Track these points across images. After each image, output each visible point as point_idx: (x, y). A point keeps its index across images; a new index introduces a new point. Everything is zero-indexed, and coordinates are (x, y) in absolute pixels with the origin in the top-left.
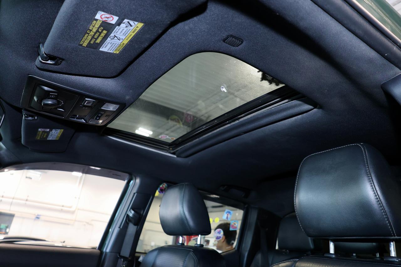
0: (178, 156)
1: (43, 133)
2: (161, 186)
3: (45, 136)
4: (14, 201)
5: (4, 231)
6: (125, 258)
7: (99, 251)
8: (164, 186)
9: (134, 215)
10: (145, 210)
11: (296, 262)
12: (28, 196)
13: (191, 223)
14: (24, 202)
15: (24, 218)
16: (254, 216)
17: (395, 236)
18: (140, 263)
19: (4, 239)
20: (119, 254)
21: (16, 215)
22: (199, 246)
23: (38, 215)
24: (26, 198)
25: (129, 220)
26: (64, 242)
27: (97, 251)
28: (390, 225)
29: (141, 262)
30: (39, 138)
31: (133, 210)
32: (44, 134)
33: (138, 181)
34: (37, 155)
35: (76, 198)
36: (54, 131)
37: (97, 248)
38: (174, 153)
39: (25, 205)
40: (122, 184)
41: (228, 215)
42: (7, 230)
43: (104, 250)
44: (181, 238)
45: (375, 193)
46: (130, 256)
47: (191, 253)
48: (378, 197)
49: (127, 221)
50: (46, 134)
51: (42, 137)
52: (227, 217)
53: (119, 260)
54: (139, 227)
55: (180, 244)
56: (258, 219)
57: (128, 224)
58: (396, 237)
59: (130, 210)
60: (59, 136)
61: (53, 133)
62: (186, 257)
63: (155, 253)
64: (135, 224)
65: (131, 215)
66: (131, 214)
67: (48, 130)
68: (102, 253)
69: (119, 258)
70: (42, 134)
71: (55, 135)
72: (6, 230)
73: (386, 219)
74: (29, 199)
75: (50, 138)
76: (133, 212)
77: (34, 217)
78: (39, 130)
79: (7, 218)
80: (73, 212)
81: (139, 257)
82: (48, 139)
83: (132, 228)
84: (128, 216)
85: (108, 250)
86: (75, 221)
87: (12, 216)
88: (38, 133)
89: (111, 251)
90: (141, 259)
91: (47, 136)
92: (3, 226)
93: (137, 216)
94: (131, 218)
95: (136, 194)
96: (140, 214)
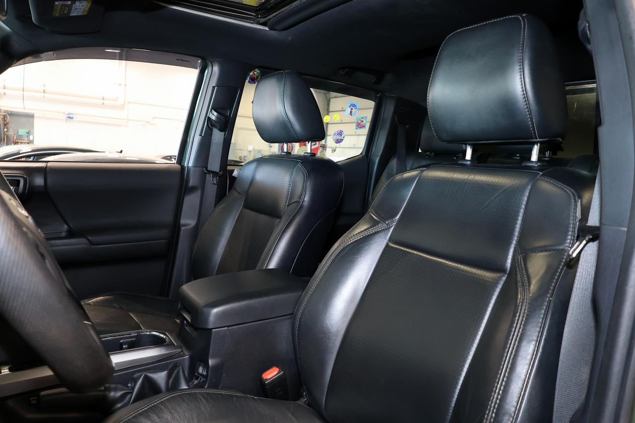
0: (271, 29)
1: (63, 7)
2: (251, 73)
3: (66, 12)
4: (26, 94)
5: (26, 140)
6: (214, 174)
7: (179, 166)
8: (256, 72)
9: (217, 117)
10: (232, 110)
11: (422, 171)
12: (44, 86)
13: (297, 127)
14: (42, 95)
15: (49, 119)
16: (389, 110)
17: (537, 138)
18: (235, 178)
20: (206, 168)
21: (35, 115)
22: (309, 155)
23: (69, 114)
24: (41, 89)
25: (212, 126)
26: (121, 152)
27: (177, 166)
28: (533, 127)
29: (236, 176)
30: (57, 15)
31: (215, 111)
32: (65, 9)
33: (216, 69)
34: (60, 39)
35: (120, 85)
36: (77, 3)
38: (264, 24)
39: (44, 100)
41: (352, 109)
42: (31, 138)
43: (186, 165)
44: (285, 145)
45: (522, 87)
46: (220, 171)
47: (299, 165)
48: (525, 92)
49: (210, 125)
50: (67, 9)
51: (62, 13)
52: (351, 112)
53: (207, 175)
54: (227, 133)
55: (285, 154)
56: (395, 113)
57: (212, 130)
58: (538, 140)
59: (211, 111)
60: (87, 9)
61: (77, 6)
62: (293, 169)
63: (253, 166)
64: (221, 130)
65: (213, 118)
66: (214, 116)
67: (69, 3)
68: (183, 168)
69: (206, 173)
70: (61, 9)
71: (81, 9)
72: (28, 137)
73: (529, 119)
74: (46, 89)
75: (74, 13)
76: (215, 114)
77: (65, 117)
78: (57, 3)
79: (24, 120)
80: (122, 107)
81: (233, 171)
82: (71, 15)
83: (218, 136)
84: (209, 119)
85: (190, 165)
86: (128, 120)
87: (32, 116)
88: (55, 8)
89: (195, 166)
90: (235, 174)
91: (70, 11)
92: (22, 132)
93: (223, 119)
94: (214, 122)
95: (216, 88)
96: (226, 117)
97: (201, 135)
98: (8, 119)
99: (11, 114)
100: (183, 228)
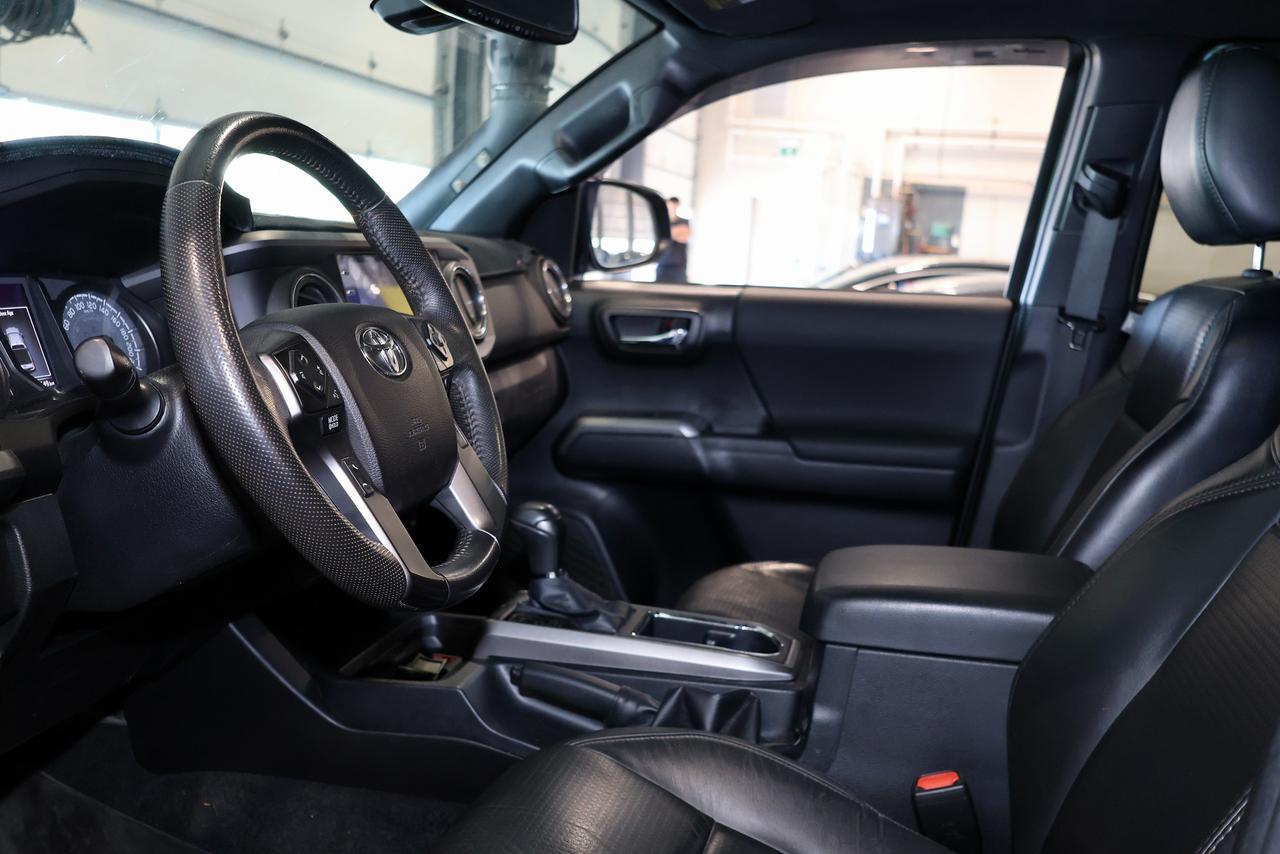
4: (949, 142)
5: (944, 245)
6: (1080, 323)
7: (1009, 302)
9: (1098, 184)
10: (1141, 163)
12: (996, 121)
14: (986, 143)
15: (995, 197)
18: (1126, 336)
19: (925, 269)
20: (1064, 310)
21: (968, 191)
24: (988, 128)
25: (1084, 203)
27: (1005, 302)
29: (1130, 332)
31: (1095, 167)
33: (1097, 60)
37: (1005, 293)
39: (992, 154)
40: (1051, 78)
42: (955, 242)
43: (1021, 300)
49: (1081, 204)
53: (1062, 327)
54: (1126, 222)
57: (1083, 215)
59: (1083, 168)
63: (1165, 305)
64: (1109, 213)
65: (1086, 184)
66: (1088, 180)
68: (1016, 306)
69: (1061, 321)
72: (949, 240)
74: (1002, 128)
76: (1092, 173)
79: (945, 202)
83: (1099, 230)
84: (1078, 187)
85: (1030, 300)
87: (958, 194)
89: (1038, 303)
90: (1128, 326)
92: (939, 229)
93: (1113, 184)
94: (1088, 196)
95: (1096, 109)
96: (1123, 181)
97: (1056, 229)
98: (917, 201)
99: (924, 191)
100: (1000, 451)
